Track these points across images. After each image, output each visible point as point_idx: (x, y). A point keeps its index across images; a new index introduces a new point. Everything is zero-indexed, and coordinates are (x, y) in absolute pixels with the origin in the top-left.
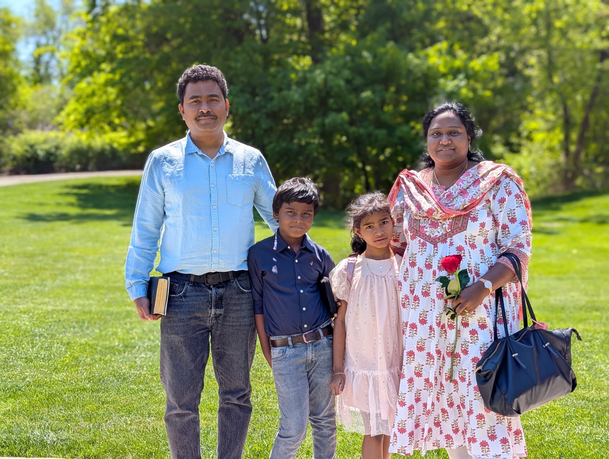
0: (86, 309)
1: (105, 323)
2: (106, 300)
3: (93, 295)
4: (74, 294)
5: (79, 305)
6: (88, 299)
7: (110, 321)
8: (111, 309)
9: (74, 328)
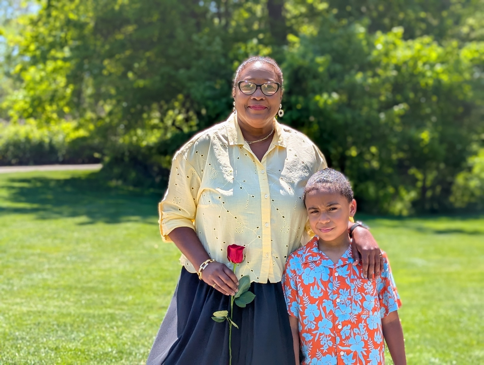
0: (64, 311)
1: (89, 327)
2: (83, 302)
3: (68, 296)
4: (46, 295)
5: (55, 306)
6: (64, 300)
7: (94, 325)
8: (91, 311)
9: (57, 331)
